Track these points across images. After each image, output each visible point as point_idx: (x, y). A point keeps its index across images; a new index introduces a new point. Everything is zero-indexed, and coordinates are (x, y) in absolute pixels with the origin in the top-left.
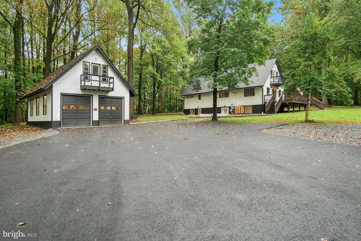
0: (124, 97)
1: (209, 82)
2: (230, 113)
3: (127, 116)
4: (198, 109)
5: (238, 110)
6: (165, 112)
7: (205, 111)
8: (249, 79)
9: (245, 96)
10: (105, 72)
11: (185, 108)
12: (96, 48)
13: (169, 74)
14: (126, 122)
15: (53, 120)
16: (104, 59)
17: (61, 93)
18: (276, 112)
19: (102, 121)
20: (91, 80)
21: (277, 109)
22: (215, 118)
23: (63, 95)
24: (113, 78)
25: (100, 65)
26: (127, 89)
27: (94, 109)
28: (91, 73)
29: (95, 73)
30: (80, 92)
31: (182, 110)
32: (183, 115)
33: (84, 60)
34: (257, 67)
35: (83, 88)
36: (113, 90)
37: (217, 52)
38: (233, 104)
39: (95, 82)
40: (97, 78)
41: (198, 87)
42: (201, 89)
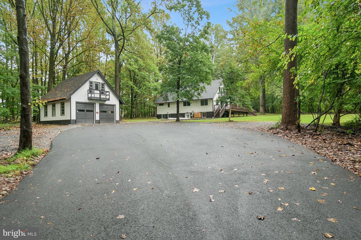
0: (115, 105)
1: (173, 96)
2: (191, 117)
3: (118, 118)
4: (167, 114)
5: (196, 115)
6: (140, 117)
7: (172, 116)
8: (201, 94)
9: (201, 105)
10: (103, 87)
11: (158, 114)
12: (97, 72)
13: (145, 87)
14: (117, 122)
15: (72, 119)
16: (102, 79)
17: (76, 102)
18: (221, 117)
19: (101, 120)
20: (94, 93)
21: (221, 115)
22: (178, 120)
23: (77, 103)
24: (109, 92)
25: (100, 83)
26: (117, 99)
27: (97, 112)
28: (94, 88)
29: (97, 88)
30: (87, 101)
31: (155, 115)
32: (156, 119)
33: (90, 80)
34: (206, 86)
35: (89, 99)
36: (109, 100)
37: (178, 77)
38: (193, 111)
39: (96, 94)
40: (98, 92)
41: (166, 98)
42: (169, 100)
